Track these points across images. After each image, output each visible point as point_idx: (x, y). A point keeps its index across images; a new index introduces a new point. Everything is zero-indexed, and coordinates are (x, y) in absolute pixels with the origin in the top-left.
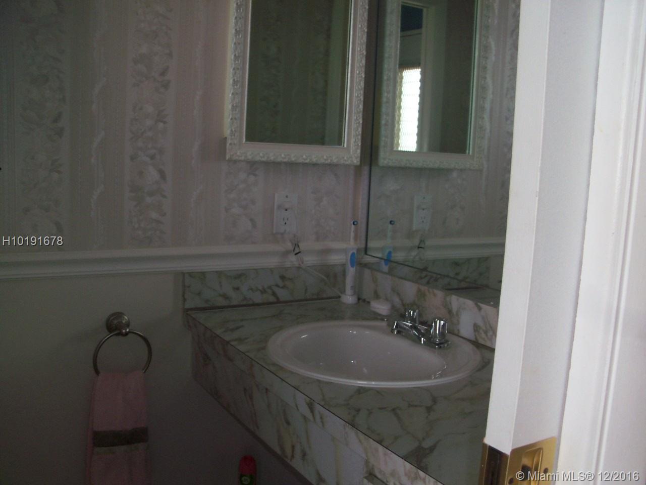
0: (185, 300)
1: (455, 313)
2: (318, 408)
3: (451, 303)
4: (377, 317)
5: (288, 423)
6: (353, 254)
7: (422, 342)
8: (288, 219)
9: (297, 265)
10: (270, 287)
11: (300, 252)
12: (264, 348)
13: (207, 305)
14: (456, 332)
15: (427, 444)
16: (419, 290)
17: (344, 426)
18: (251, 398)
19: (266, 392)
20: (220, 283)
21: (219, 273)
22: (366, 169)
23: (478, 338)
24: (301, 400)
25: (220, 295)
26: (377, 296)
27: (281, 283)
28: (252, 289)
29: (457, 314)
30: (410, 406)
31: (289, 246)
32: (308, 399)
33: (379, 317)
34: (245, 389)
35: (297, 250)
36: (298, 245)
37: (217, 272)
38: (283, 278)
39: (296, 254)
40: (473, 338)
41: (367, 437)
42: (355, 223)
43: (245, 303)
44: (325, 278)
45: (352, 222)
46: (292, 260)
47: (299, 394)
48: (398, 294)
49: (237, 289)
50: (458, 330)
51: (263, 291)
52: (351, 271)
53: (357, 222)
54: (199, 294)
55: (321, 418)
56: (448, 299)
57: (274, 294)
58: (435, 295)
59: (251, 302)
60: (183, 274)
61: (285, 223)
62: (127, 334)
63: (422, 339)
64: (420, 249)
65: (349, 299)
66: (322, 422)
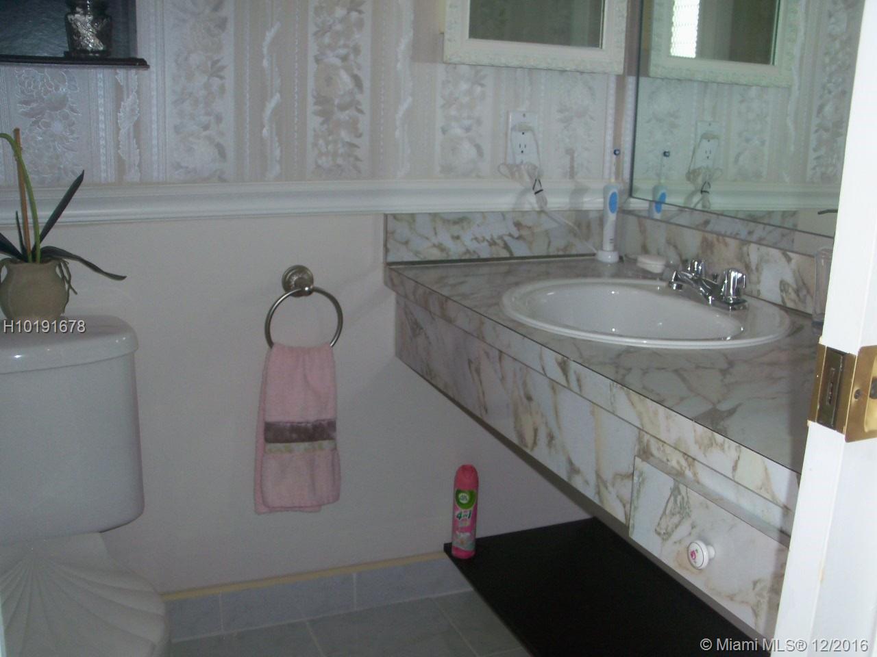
0: (387, 250)
1: (754, 268)
2: (573, 366)
3: (748, 255)
4: (647, 275)
5: (529, 398)
6: (614, 195)
7: (710, 302)
8: (525, 146)
9: (538, 209)
10: (501, 238)
11: (541, 190)
12: (497, 304)
13: (417, 259)
14: (755, 293)
15: (724, 407)
16: (705, 240)
17: (610, 385)
18: (478, 371)
19: (500, 358)
20: (435, 229)
21: (434, 216)
22: (631, 80)
23: (786, 301)
24: (551, 359)
25: (434, 246)
26: (645, 250)
27: (516, 233)
28: (476, 239)
29: (757, 269)
30: (698, 367)
31: (528, 181)
32: (560, 357)
33: (650, 276)
34: (470, 362)
35: (538, 188)
36: (539, 181)
37: (430, 214)
38: (518, 225)
39: (536, 193)
40: (779, 301)
41: (642, 397)
42: (617, 152)
43: (467, 257)
44: (576, 228)
45: (613, 151)
46: (531, 202)
47: (547, 352)
48: (675, 247)
49: (458, 238)
50: (759, 291)
51: (492, 243)
52: (612, 217)
53: (619, 150)
54: (406, 243)
55: (578, 380)
56: (745, 249)
57: (506, 247)
58: (726, 244)
59: (475, 257)
60: (386, 216)
61: (522, 152)
62: (310, 292)
63: (710, 298)
64: (704, 193)
65: (608, 256)
66: (580, 386)
